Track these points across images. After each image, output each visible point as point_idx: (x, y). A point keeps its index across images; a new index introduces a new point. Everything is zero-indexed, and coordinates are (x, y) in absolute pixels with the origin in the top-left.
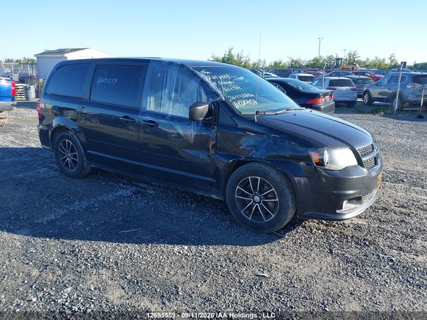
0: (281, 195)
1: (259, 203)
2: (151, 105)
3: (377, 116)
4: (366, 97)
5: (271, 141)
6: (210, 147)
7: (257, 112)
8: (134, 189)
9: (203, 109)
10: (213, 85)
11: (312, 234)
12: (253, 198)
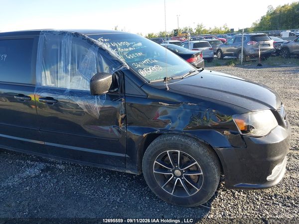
0: (205, 168)
1: (180, 177)
2: (46, 79)
3: (230, 67)
4: (219, 53)
5: (188, 110)
6: (120, 121)
7: (165, 78)
8: (42, 165)
9: (106, 80)
10: (113, 53)
11: (236, 198)
12: (173, 172)
